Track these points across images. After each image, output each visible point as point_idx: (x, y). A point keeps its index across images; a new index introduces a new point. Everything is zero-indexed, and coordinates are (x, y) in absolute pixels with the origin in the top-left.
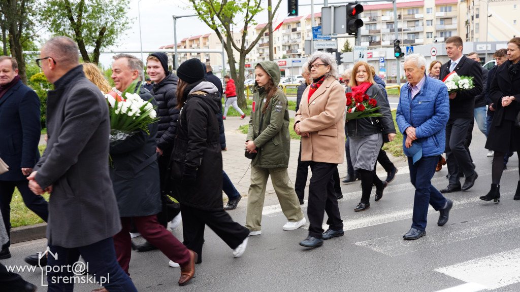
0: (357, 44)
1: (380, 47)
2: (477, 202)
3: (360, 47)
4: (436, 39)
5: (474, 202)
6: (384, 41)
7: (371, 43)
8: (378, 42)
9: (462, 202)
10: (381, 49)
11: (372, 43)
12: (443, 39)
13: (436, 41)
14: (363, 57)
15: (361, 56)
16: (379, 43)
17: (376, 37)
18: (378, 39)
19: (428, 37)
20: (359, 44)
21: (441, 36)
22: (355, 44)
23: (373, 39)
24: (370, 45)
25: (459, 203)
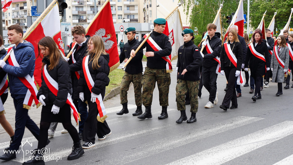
1: (86, 23)
2: (143, 134)
4: (125, 20)
5: (141, 134)
6: (89, 19)
8: (85, 20)
9: (134, 135)
10: (87, 25)
11: (80, 21)
12: (129, 20)
13: (124, 21)
18: (84, 18)
19: (119, 19)
21: (128, 18)
23: (81, 18)
24: (79, 22)
25: (131, 135)
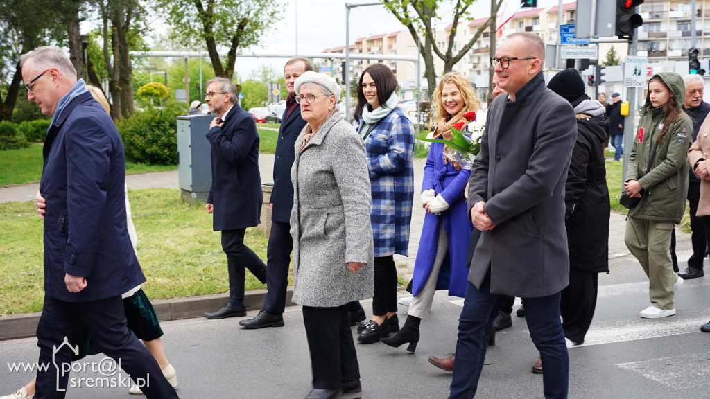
0: (631, 53)
1: (665, 59)
3: (635, 57)
6: (672, 50)
7: (650, 52)
10: (667, 62)
11: (652, 53)
14: (639, 74)
15: (637, 73)
16: (663, 53)
17: (658, 43)
18: (662, 48)
20: (634, 54)
22: (629, 54)
23: (655, 46)
24: (649, 55)
